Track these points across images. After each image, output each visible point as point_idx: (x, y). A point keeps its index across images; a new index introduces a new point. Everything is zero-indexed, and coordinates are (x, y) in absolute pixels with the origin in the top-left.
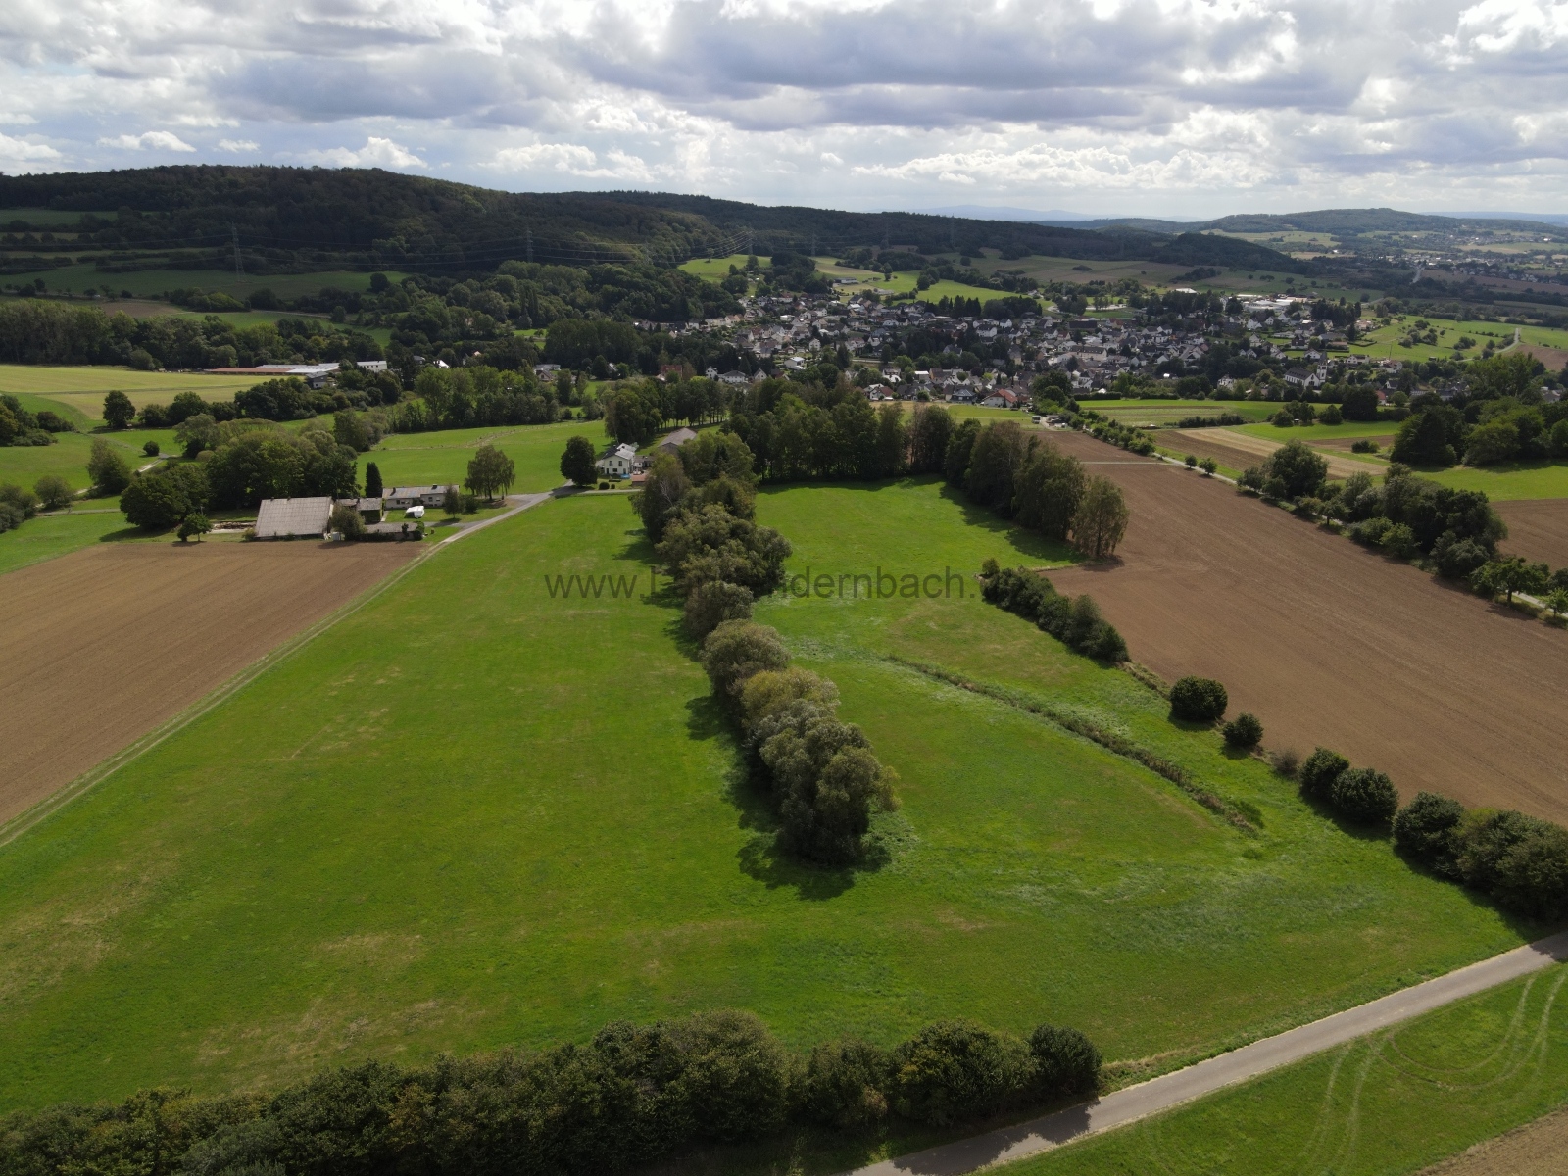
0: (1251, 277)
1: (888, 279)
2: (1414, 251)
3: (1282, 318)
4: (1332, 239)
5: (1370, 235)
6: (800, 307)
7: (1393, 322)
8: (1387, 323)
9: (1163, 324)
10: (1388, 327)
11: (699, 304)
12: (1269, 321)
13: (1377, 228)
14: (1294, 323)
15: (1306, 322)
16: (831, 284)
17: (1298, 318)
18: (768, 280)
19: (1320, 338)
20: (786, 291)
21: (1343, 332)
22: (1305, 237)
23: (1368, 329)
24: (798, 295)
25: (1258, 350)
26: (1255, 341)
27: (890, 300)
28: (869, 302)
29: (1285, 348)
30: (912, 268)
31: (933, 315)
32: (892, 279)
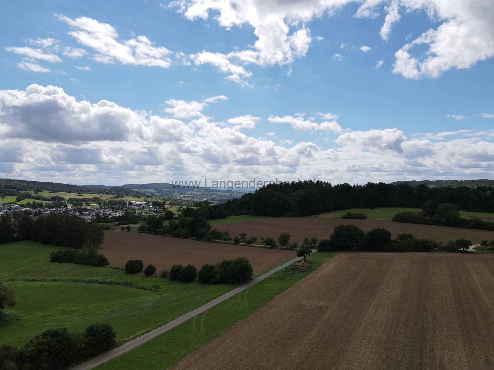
0: (134, 198)
1: (3, 198)
2: (176, 194)
3: (144, 206)
4: (155, 191)
5: (165, 190)
7: (174, 206)
8: (172, 206)
9: (109, 208)
10: (173, 207)
12: (141, 207)
13: (166, 188)
14: (148, 207)
15: (151, 207)
17: (149, 206)
19: (156, 210)
21: (161, 208)
22: (148, 190)
23: (168, 208)
25: (139, 214)
26: (137, 211)
27: (4, 204)
29: (147, 213)
30: (14, 195)
31: (23, 208)
32: (5, 198)
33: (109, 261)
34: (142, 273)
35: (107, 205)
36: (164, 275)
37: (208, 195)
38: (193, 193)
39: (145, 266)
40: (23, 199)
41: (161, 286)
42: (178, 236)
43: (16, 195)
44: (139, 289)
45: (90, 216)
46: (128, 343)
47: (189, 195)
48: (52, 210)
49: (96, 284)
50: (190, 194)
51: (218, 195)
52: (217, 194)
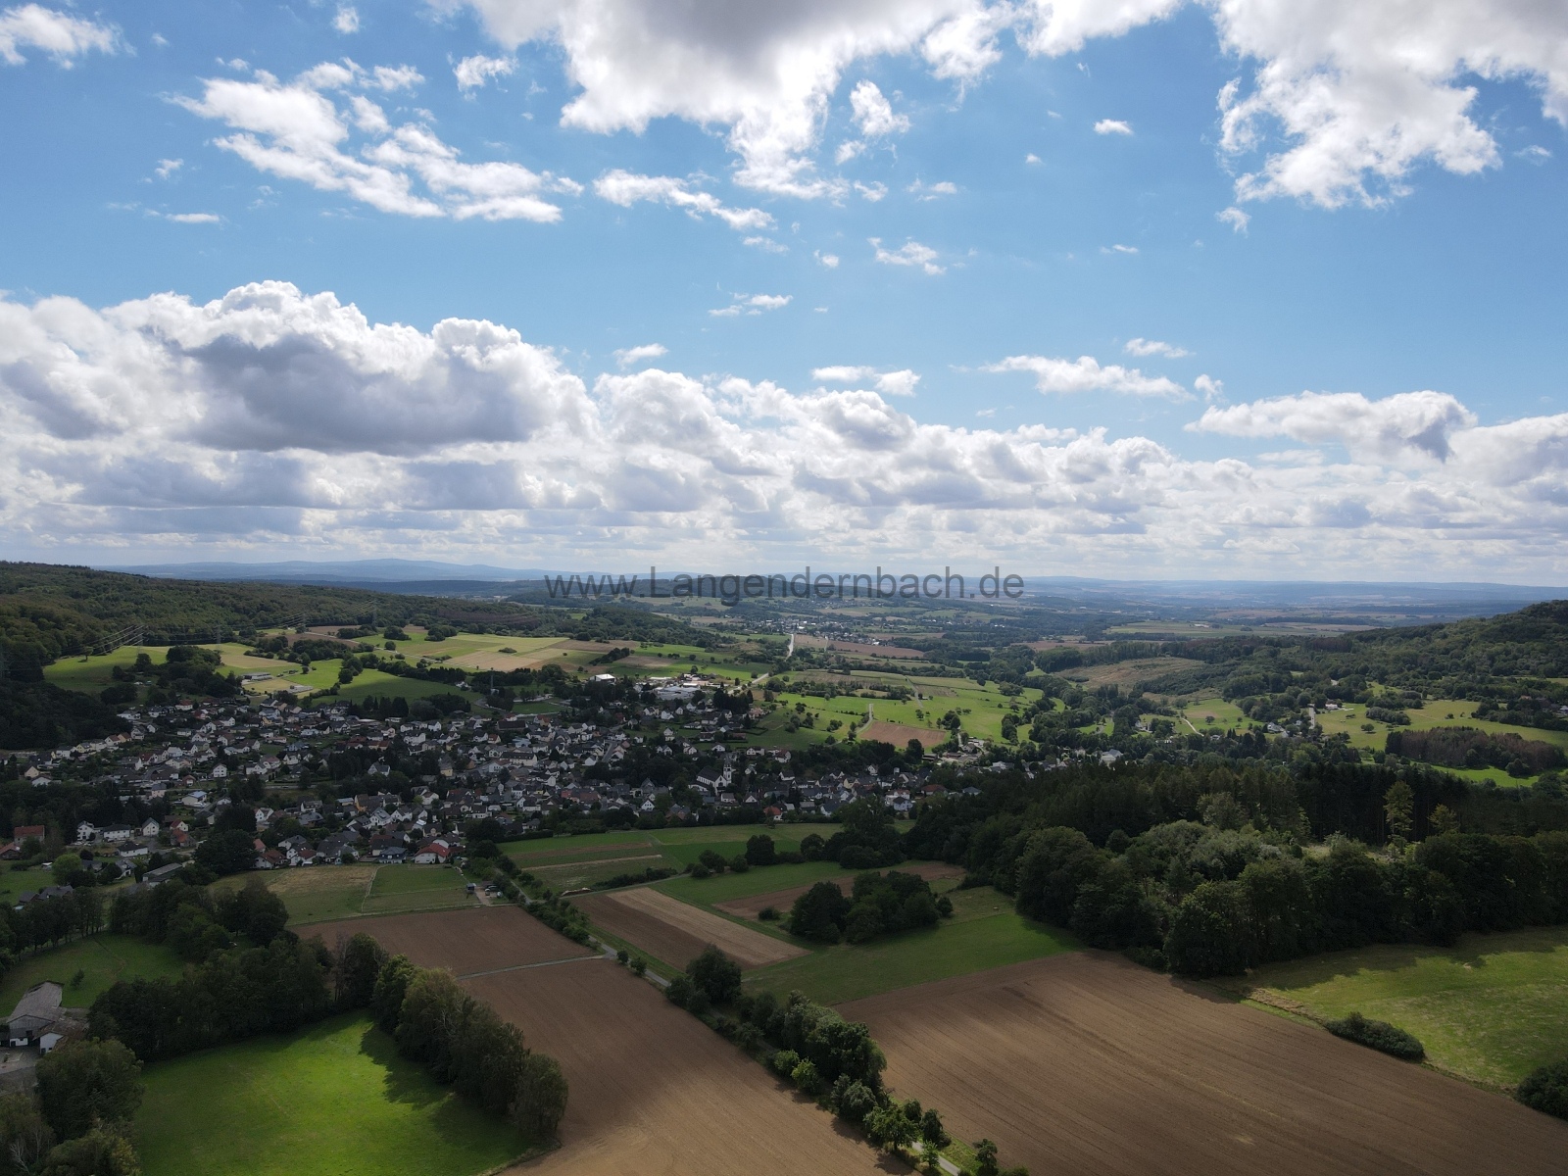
0: (660, 655)
1: (306, 671)
2: (788, 615)
3: (690, 706)
4: (723, 604)
6: (203, 717)
7: (778, 706)
9: (586, 720)
11: (70, 723)
12: (680, 711)
14: (700, 711)
15: (709, 711)
16: (239, 682)
19: (723, 730)
20: (185, 695)
21: (740, 721)
22: (702, 601)
23: (759, 716)
24: (199, 699)
26: (669, 735)
28: (285, 705)
29: (696, 742)
31: (357, 718)
32: (310, 670)
35: (583, 703)
37: (887, 620)
38: (838, 612)
40: (356, 674)
45: (535, 757)
47: (828, 624)
48: (430, 727)
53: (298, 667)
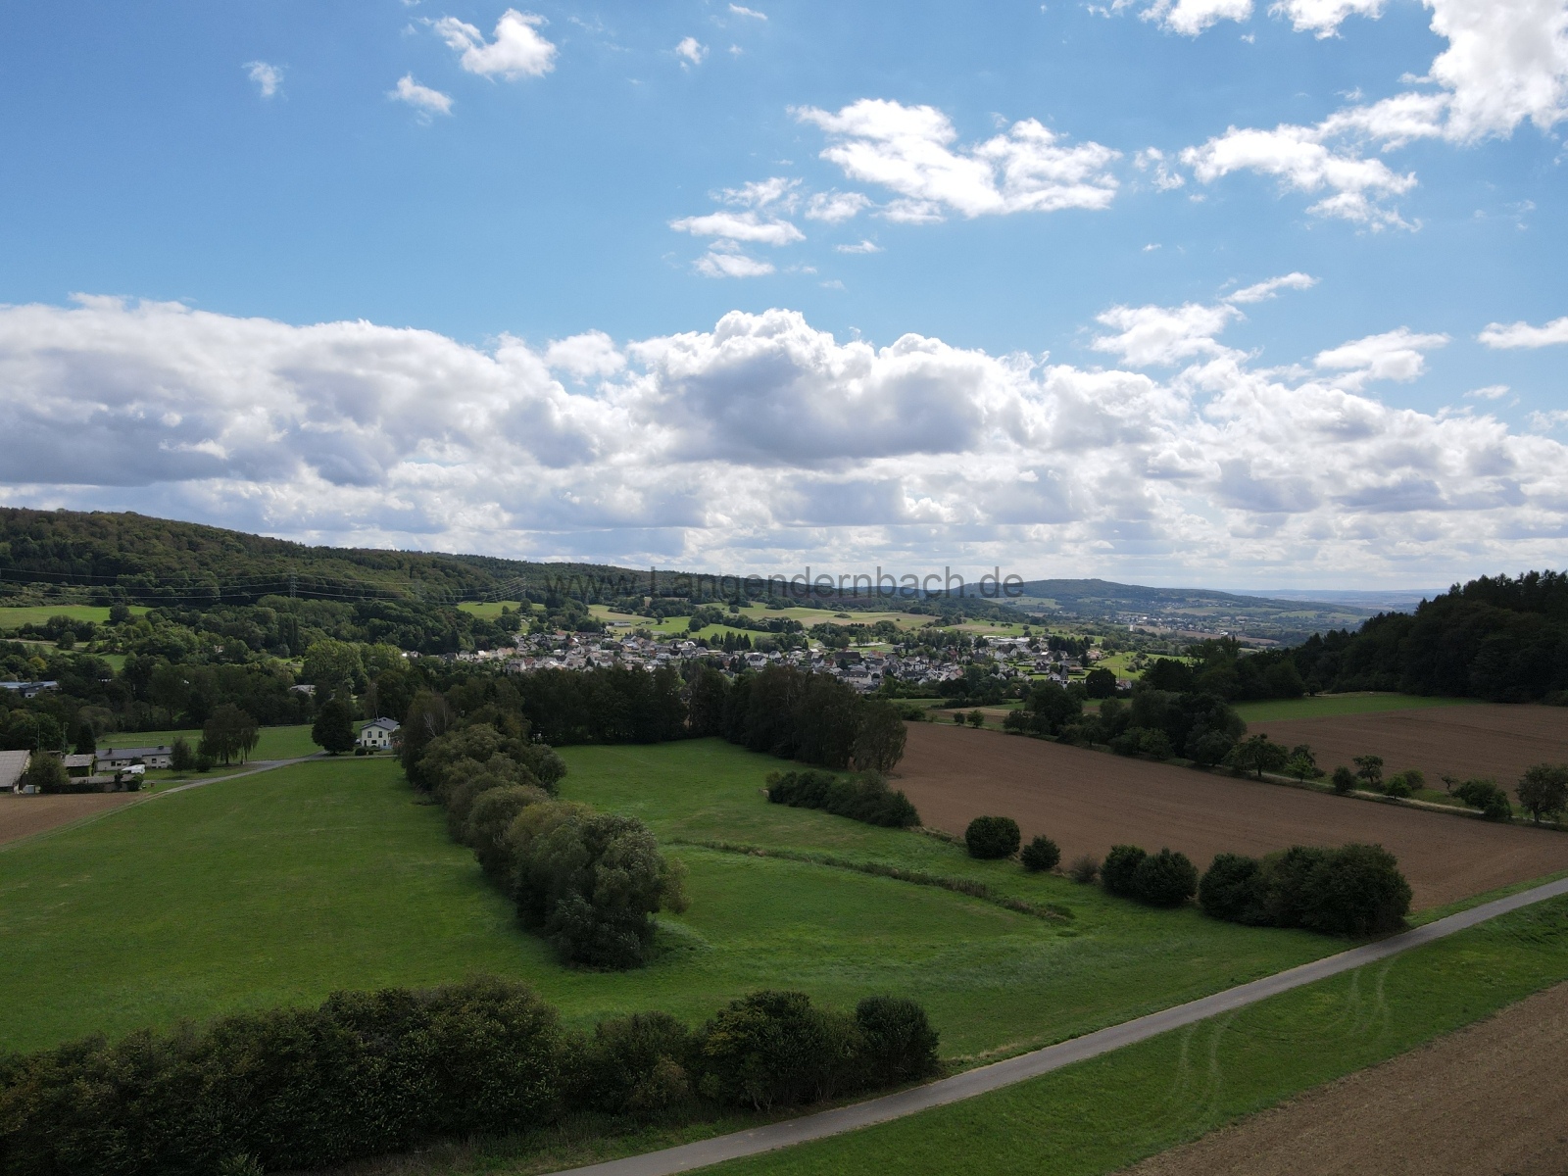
0: (993, 625)
1: (660, 623)
2: (1126, 613)
3: (1024, 650)
4: (1056, 603)
5: (1087, 601)
6: (574, 644)
7: (1117, 653)
8: (1113, 654)
9: (920, 654)
10: (1113, 658)
11: (471, 637)
12: (1014, 653)
13: (1092, 595)
14: (1034, 654)
15: (1045, 653)
16: (604, 625)
17: (1038, 650)
18: (541, 620)
19: (1059, 663)
20: (559, 631)
21: (1077, 659)
22: (1035, 601)
23: (1098, 659)
24: (572, 633)
25: (1008, 675)
26: (1002, 667)
27: (662, 639)
28: (642, 640)
29: (1031, 673)
30: (683, 614)
31: (705, 649)
32: (664, 623)
33: (922, 813)
34: (1016, 862)
35: (916, 646)
36: (1084, 876)
37: (1237, 618)
38: (1181, 611)
39: (1026, 840)
40: (704, 626)
41: (1074, 910)
42: (1130, 751)
43: (689, 615)
44: (1007, 908)
45: (870, 677)
46: (974, 1071)
47: (1170, 619)
48: (771, 657)
49: (884, 880)
50: (1172, 615)
51: (1272, 617)
52: (1267, 614)
53: (655, 621)
